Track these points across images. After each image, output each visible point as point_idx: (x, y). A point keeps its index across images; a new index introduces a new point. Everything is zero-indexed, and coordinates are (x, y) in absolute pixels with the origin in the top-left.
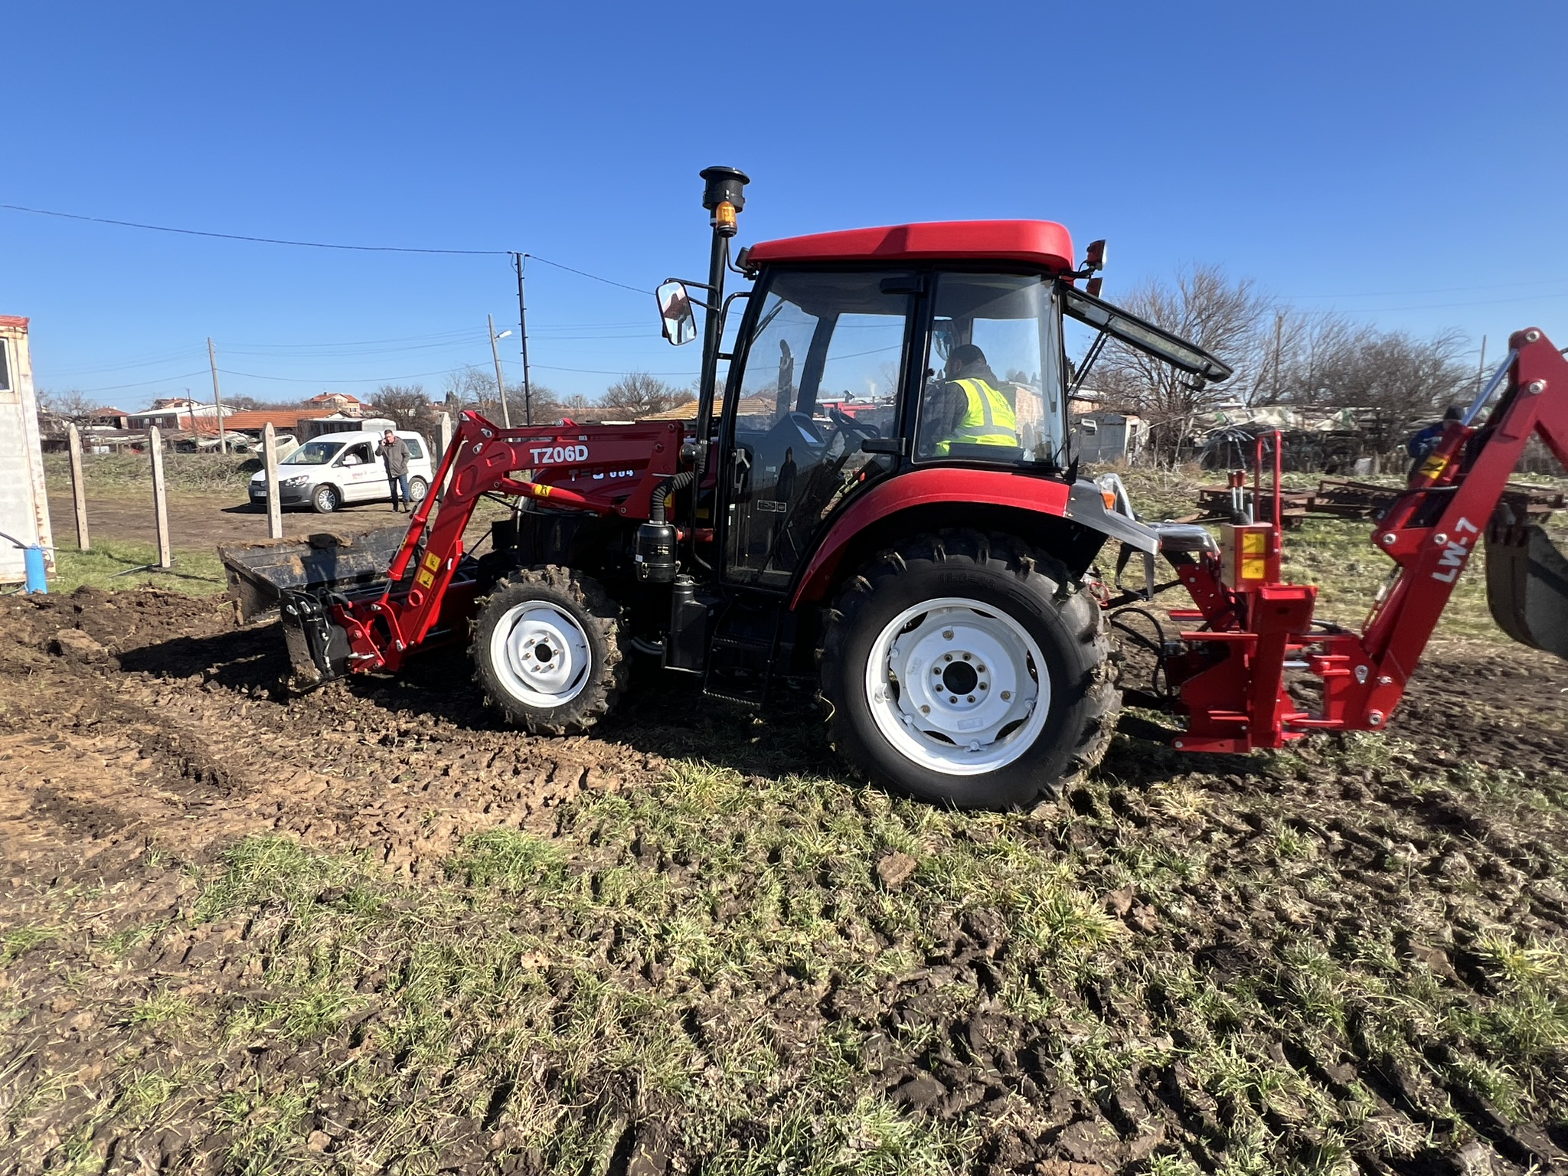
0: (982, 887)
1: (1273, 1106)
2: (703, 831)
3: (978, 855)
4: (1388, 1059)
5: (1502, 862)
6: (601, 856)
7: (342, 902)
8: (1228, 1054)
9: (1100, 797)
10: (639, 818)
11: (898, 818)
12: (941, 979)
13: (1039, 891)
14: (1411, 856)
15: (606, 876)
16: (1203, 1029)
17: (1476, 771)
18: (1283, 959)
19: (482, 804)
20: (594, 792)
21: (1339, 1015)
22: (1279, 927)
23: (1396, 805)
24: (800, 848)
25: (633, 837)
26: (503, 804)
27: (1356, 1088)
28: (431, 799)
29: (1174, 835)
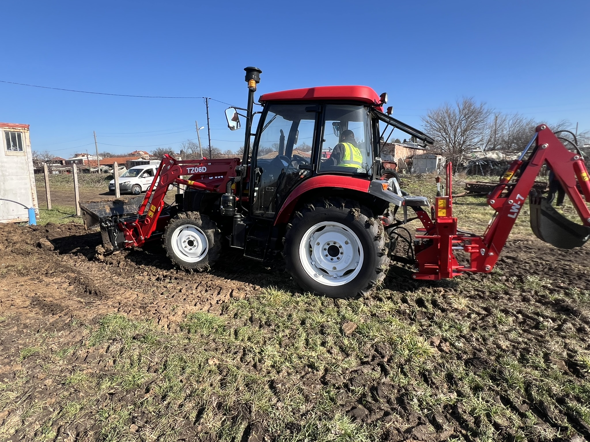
0: (382, 335)
1: (496, 420)
2: (276, 313)
3: (381, 323)
4: (541, 403)
5: (586, 326)
6: (237, 323)
7: (142, 339)
8: (478, 400)
9: (428, 301)
10: (252, 308)
11: (350, 309)
12: (366, 370)
13: (404, 336)
14: (549, 324)
15: (240, 330)
16: (469, 390)
17: (576, 291)
18: (500, 363)
19: (194, 303)
20: (235, 298)
21: (522, 385)
22: (498, 351)
23: (543, 304)
24: (313, 320)
25: (250, 315)
26: (202, 303)
27: (529, 413)
28: (175, 301)
29: (456, 315)
